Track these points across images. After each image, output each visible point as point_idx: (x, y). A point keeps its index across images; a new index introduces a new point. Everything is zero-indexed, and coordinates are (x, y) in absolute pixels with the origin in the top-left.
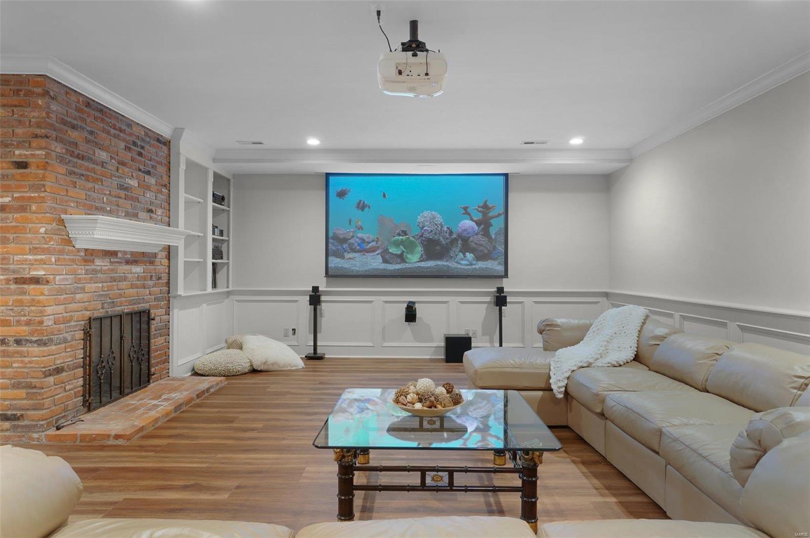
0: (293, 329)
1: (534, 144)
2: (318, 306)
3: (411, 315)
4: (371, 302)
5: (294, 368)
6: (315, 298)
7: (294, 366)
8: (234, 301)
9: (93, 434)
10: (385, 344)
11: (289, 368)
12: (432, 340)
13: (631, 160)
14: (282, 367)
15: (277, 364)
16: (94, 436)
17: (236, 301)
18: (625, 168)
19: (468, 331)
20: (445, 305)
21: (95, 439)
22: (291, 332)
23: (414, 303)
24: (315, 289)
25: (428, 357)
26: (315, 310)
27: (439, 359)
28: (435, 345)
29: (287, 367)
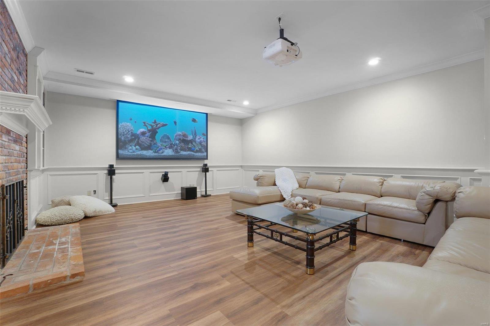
0: (94, 191)
1: (231, 102)
2: (114, 176)
3: (165, 178)
4: (142, 173)
5: (110, 213)
6: (111, 171)
7: (110, 211)
8: (49, 176)
9: (48, 280)
10: (151, 195)
11: (108, 213)
12: (174, 191)
13: (256, 114)
14: (104, 213)
15: (101, 211)
16: (49, 281)
17: (50, 175)
18: (254, 116)
19: (191, 184)
20: (180, 173)
21: (50, 283)
22: (93, 192)
23: (168, 172)
24: (111, 166)
25: (173, 199)
26: (111, 178)
27: (179, 199)
28: (176, 192)
29: (106, 213)
